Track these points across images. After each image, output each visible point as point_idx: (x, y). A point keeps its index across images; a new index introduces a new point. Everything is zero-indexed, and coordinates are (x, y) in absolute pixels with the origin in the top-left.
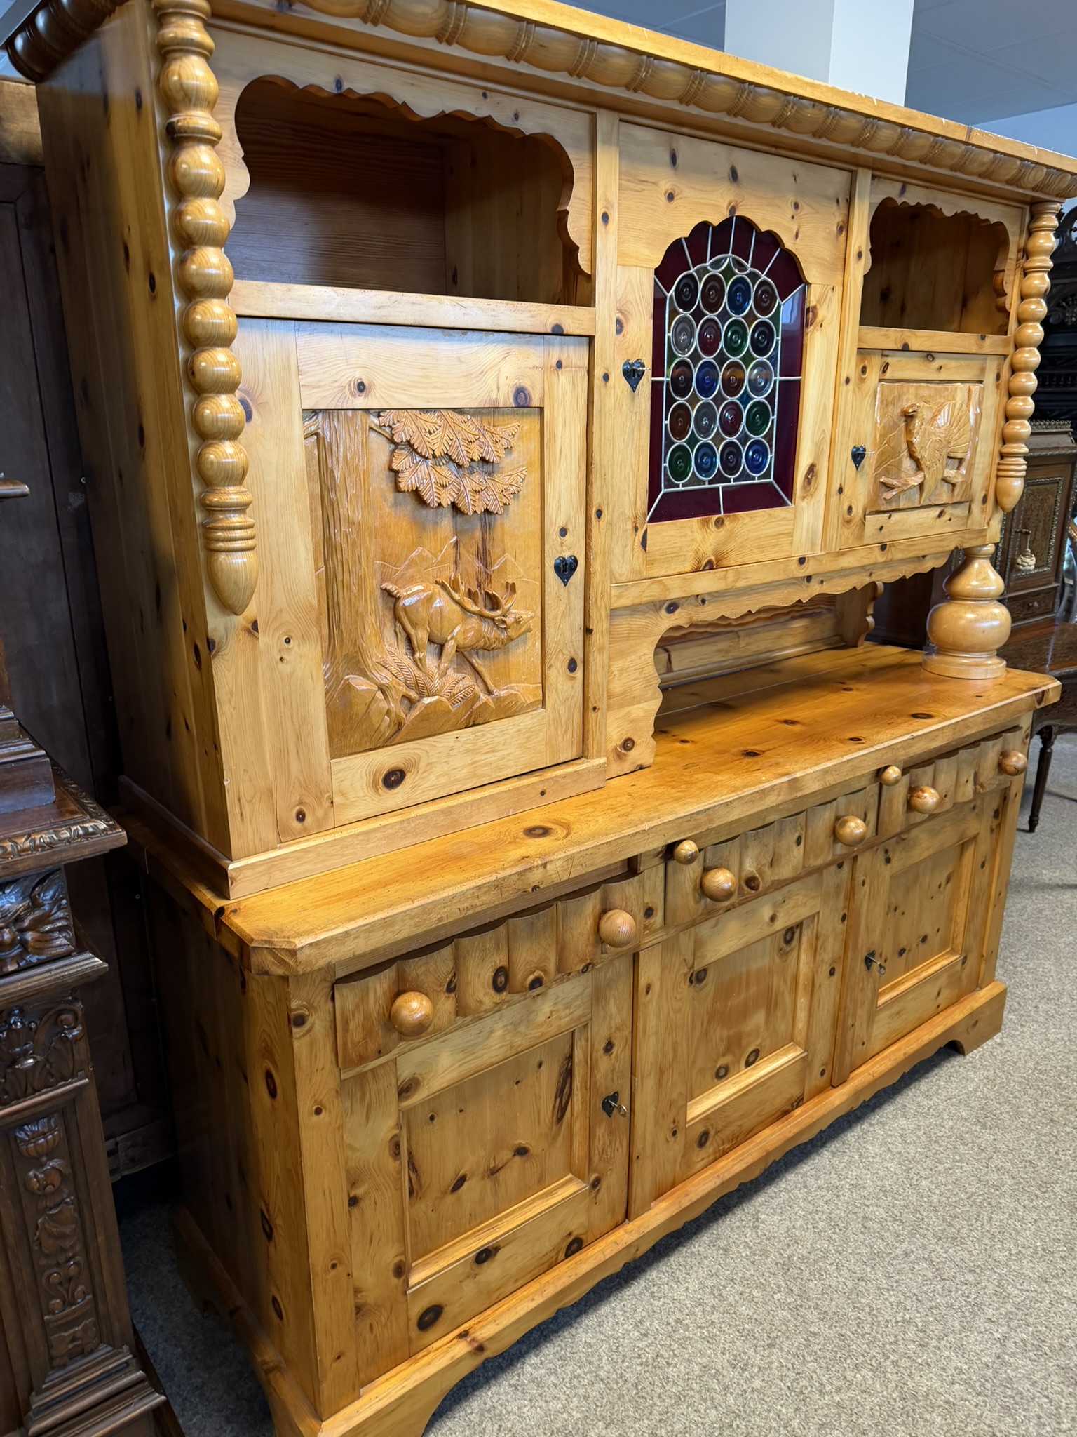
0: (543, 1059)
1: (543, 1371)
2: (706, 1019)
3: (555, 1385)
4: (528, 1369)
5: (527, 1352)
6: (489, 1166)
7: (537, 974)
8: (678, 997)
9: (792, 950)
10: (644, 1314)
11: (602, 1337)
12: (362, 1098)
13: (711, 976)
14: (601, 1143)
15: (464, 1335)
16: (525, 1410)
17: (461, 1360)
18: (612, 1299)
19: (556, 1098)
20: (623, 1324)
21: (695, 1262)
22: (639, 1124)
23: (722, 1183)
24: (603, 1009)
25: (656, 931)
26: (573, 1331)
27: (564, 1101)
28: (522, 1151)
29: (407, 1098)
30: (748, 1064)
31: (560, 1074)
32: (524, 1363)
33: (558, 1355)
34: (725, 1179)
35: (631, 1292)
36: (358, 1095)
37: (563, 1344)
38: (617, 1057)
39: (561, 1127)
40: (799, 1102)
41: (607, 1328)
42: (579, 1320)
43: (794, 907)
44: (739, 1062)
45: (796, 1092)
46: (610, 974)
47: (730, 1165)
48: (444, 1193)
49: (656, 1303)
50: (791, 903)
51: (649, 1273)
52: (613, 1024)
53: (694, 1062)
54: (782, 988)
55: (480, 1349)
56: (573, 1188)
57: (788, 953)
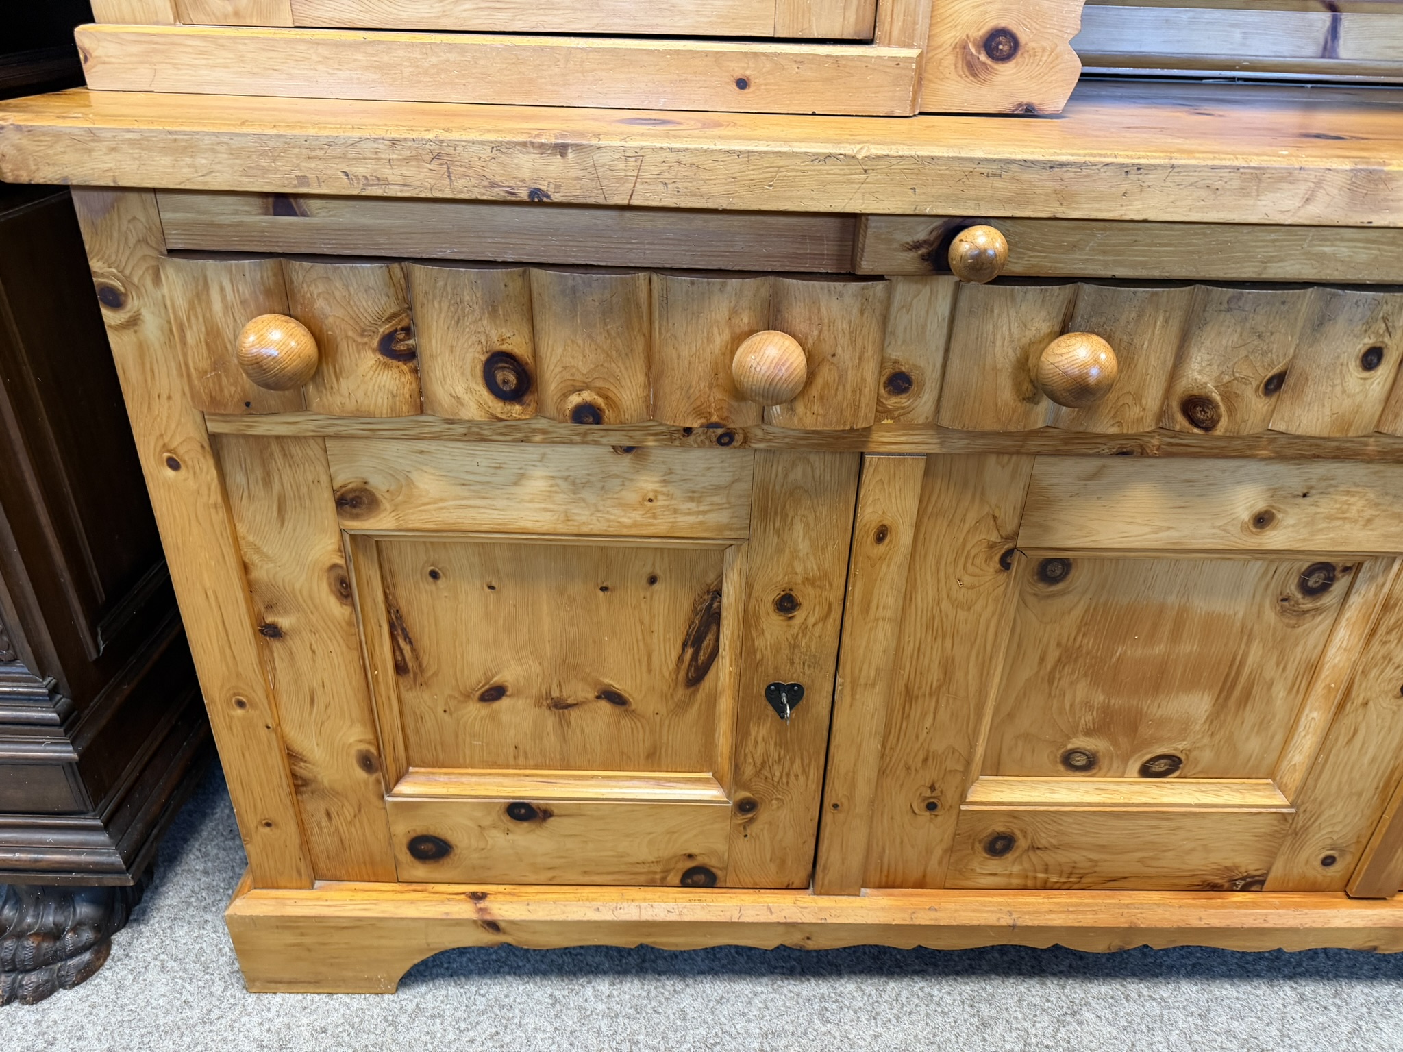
0: (658, 572)
1: (601, 1007)
2: (1053, 654)
3: (599, 1032)
4: (589, 991)
5: (605, 973)
6: (548, 694)
7: (587, 396)
8: (967, 580)
9: (1318, 611)
10: (790, 1028)
11: (709, 1017)
12: (267, 482)
13: (1080, 578)
14: (760, 749)
15: (477, 897)
16: (540, 1035)
17: (458, 923)
18: (765, 980)
19: (684, 645)
20: (749, 1021)
21: (922, 1009)
22: (842, 758)
23: (1014, 927)
24: (778, 532)
25: (911, 427)
26: (680, 986)
27: (702, 657)
28: (613, 698)
29: (356, 517)
30: (1146, 772)
31: (695, 611)
32: (589, 982)
33: (635, 1001)
34: (1020, 923)
35: (796, 989)
36: (259, 473)
37: (653, 993)
38: (804, 628)
39: (694, 693)
40: (1252, 883)
41: (724, 1012)
42: (699, 978)
43: (1330, 518)
44: (1125, 760)
45: (1249, 863)
46: (797, 473)
47: (1046, 908)
48: (467, 696)
49: (818, 1023)
50: (1326, 506)
51: (843, 982)
52: (799, 568)
53: (1011, 716)
54: (1270, 671)
55: (493, 926)
56: (712, 793)
57: (1304, 612)
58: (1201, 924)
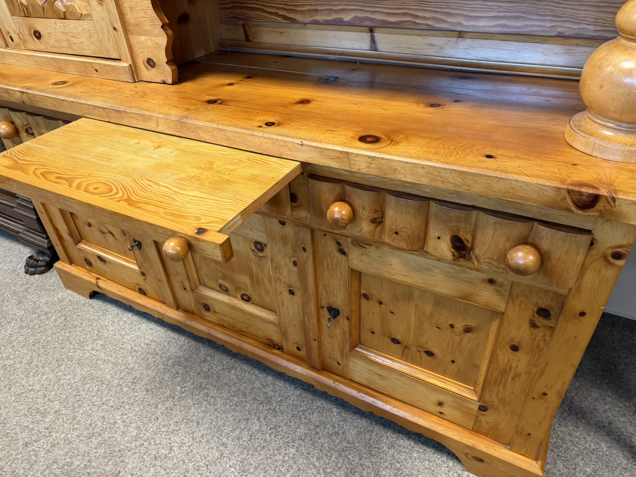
6: (99, 228)
9: (264, 257)
14: (139, 258)
15: (96, 278)
28: (111, 234)
30: (242, 298)
32: (128, 313)
33: (133, 321)
37: (139, 321)
39: (126, 238)
40: (279, 348)
41: (149, 332)
44: (236, 292)
45: (277, 341)
48: (85, 224)
49: (166, 343)
54: (261, 275)
55: (99, 287)
56: (136, 267)
57: (261, 257)
58: (258, 354)
